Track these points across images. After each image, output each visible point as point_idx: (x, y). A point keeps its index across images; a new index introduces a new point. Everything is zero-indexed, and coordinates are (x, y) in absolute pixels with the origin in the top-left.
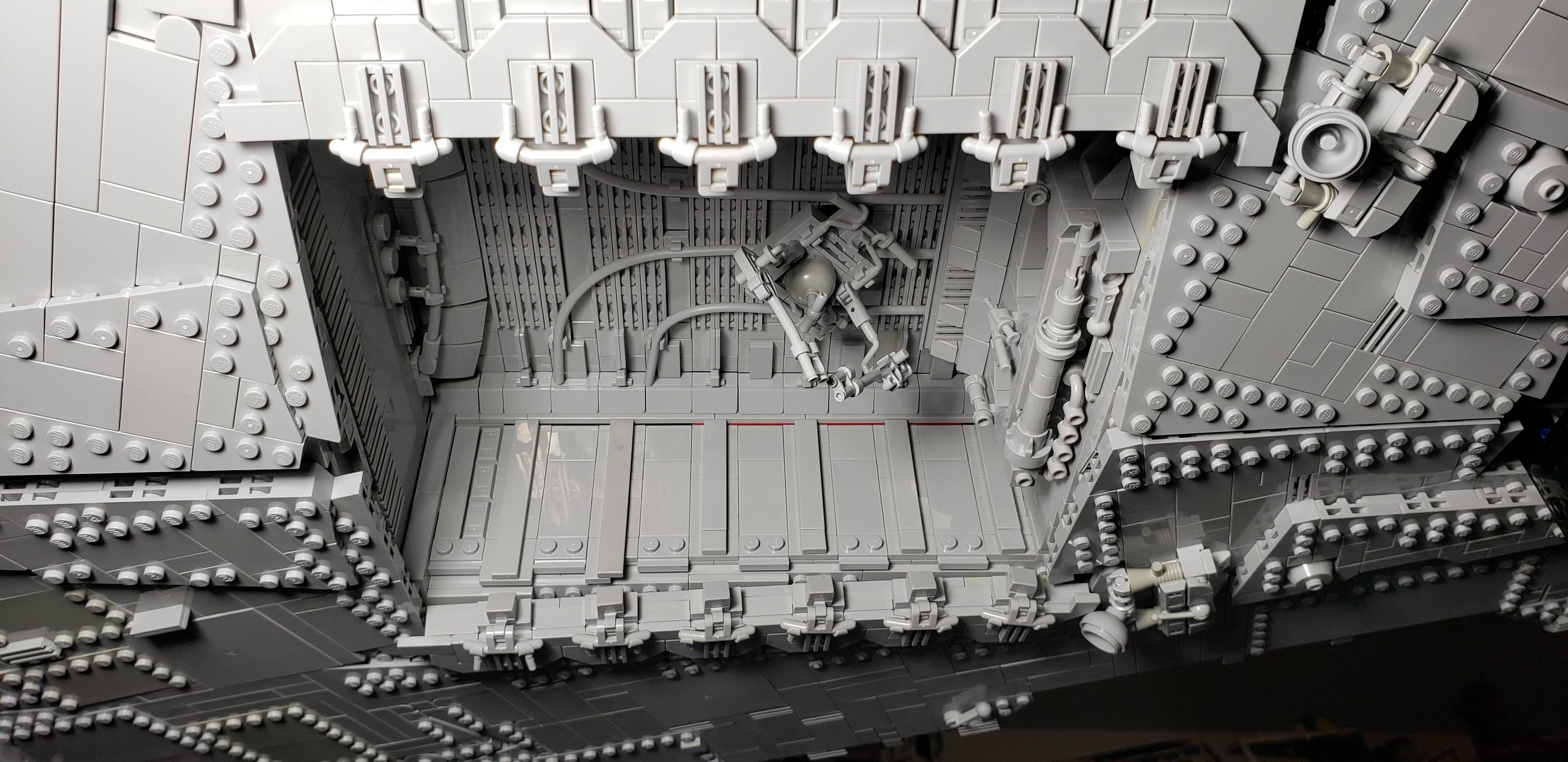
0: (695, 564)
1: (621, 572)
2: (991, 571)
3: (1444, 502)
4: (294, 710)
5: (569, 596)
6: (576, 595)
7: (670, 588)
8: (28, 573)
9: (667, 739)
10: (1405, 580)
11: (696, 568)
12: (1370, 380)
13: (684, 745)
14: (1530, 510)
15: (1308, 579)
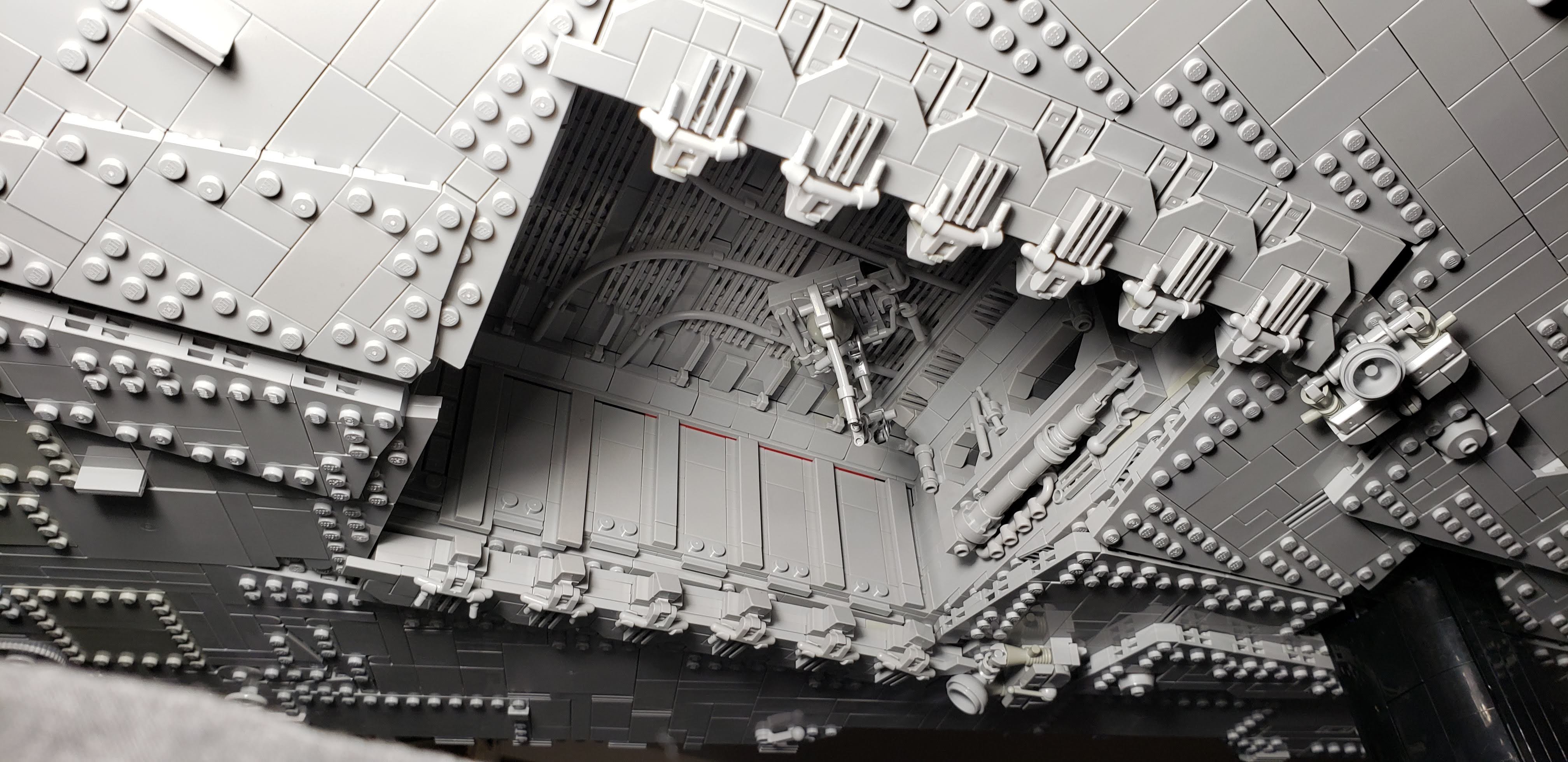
0: (644, 552)
1: (580, 543)
2: (891, 619)
3: (1261, 649)
4: (154, 596)
5: (517, 553)
6: (523, 553)
7: (612, 569)
8: (21, 401)
9: (497, 702)
10: (1202, 702)
11: (645, 556)
12: (1276, 548)
13: (511, 711)
14: (1310, 669)
15: (1134, 686)
